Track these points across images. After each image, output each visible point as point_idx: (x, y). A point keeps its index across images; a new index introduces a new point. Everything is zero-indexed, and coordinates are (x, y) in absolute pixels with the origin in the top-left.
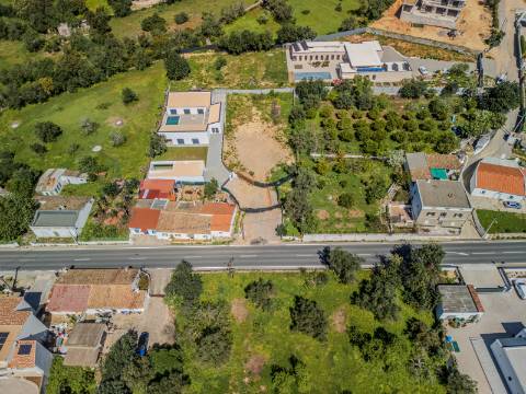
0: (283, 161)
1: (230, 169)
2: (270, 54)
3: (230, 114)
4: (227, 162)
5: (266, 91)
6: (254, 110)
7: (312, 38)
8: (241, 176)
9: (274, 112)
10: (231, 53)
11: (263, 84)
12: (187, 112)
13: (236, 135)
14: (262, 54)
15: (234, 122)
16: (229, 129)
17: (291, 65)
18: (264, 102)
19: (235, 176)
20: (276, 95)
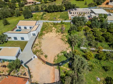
0: (65, 50)
1: (35, 53)
2: (62, 13)
3: (43, 29)
4: (35, 49)
5: (60, 22)
6: (53, 28)
7: (78, 7)
8: (39, 58)
9: (62, 29)
10: (48, 12)
11: (58, 19)
12: (25, 28)
13: (43, 37)
14: (59, 13)
15: (44, 32)
16: (40, 35)
17: (70, 15)
18: (58, 25)
19: (36, 57)
20: (64, 23)
